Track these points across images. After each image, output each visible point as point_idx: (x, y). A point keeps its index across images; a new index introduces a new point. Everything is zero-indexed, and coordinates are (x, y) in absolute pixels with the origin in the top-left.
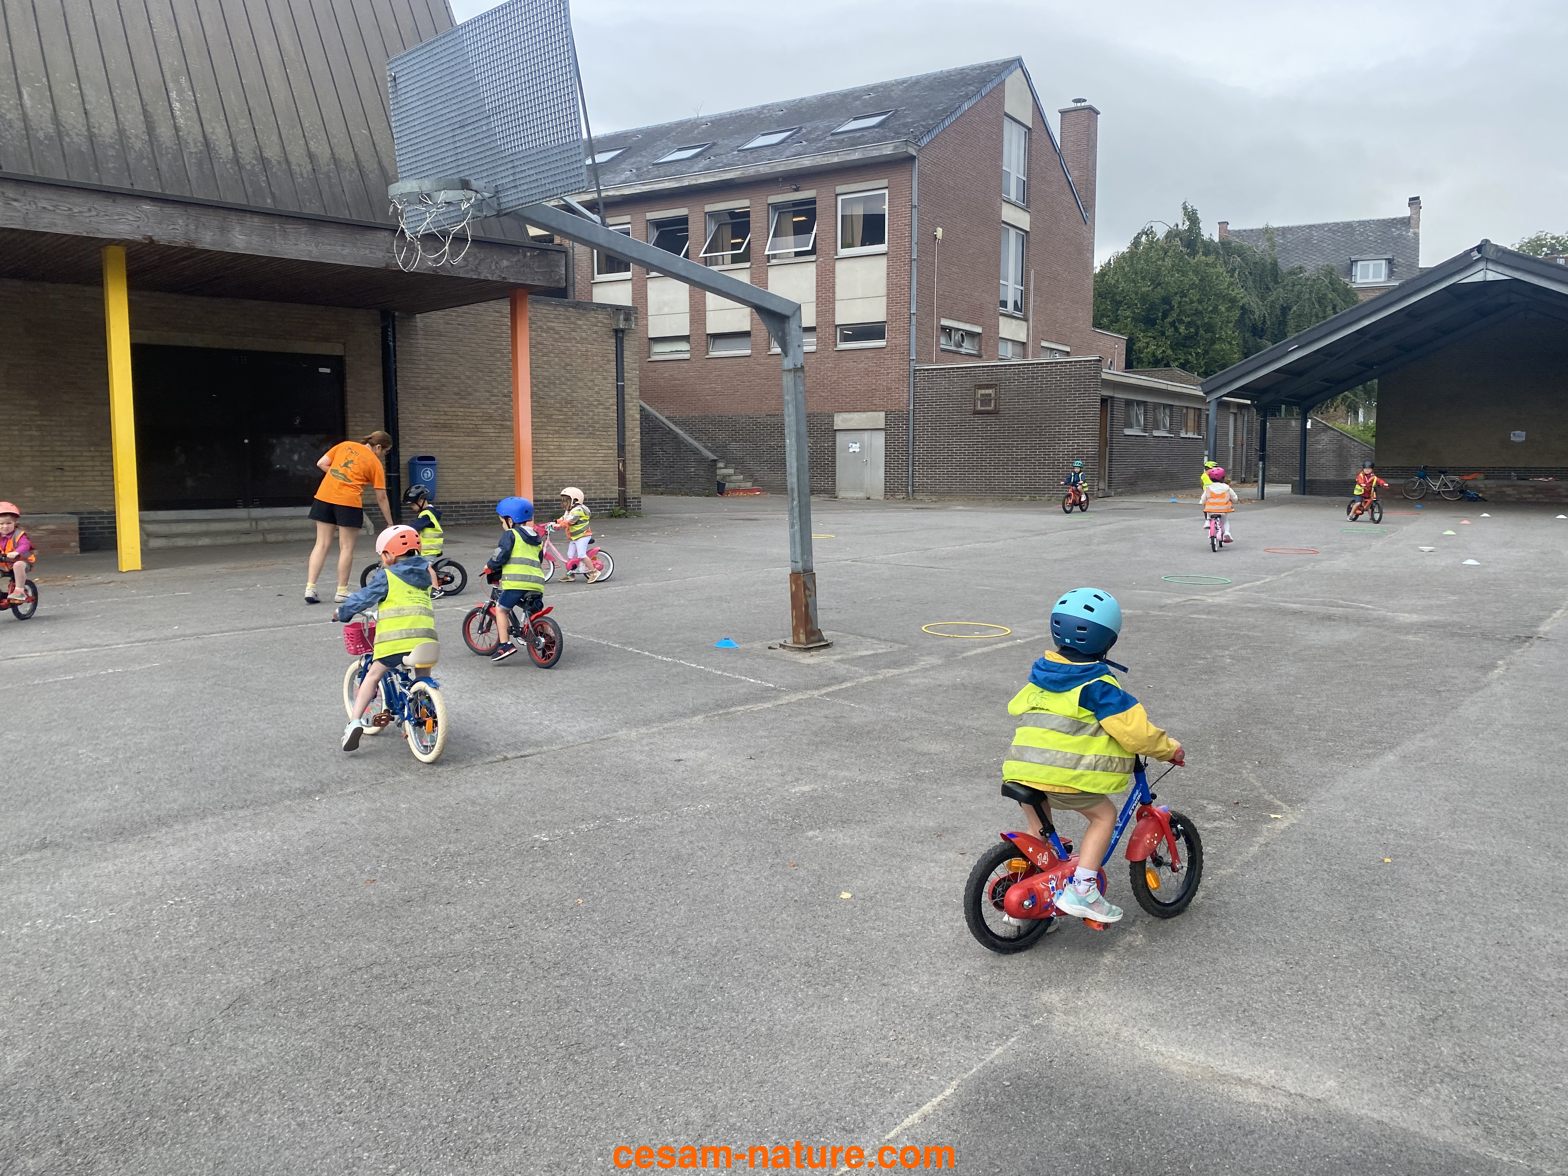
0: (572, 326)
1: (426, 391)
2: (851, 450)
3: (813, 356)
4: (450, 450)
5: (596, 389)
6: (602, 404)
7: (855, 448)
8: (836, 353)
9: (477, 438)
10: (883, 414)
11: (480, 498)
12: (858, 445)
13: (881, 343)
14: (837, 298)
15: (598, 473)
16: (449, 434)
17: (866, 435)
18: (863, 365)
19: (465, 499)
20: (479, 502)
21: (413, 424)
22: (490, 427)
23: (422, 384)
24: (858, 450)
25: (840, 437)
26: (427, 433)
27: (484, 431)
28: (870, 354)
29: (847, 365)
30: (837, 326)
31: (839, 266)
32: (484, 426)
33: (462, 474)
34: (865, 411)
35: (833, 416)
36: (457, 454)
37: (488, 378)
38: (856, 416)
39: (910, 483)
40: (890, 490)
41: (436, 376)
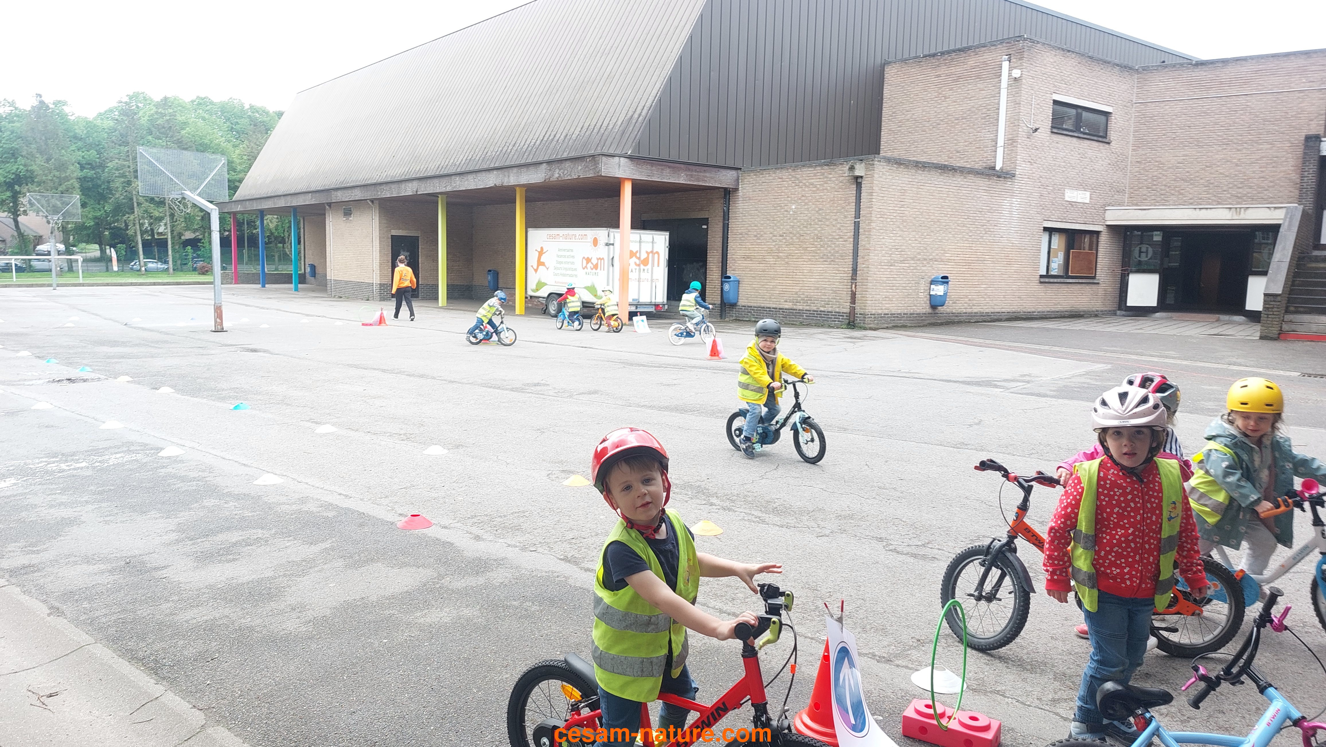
0: (825, 179)
1: (741, 236)
4: (750, 272)
5: (838, 226)
6: (841, 238)
9: (763, 265)
11: (762, 305)
15: (835, 292)
16: (750, 262)
19: (755, 305)
20: (761, 308)
21: (734, 256)
22: (771, 257)
23: (739, 231)
26: (740, 262)
27: (767, 260)
32: (768, 257)
33: (754, 288)
36: (753, 275)
37: (772, 224)
41: (746, 226)
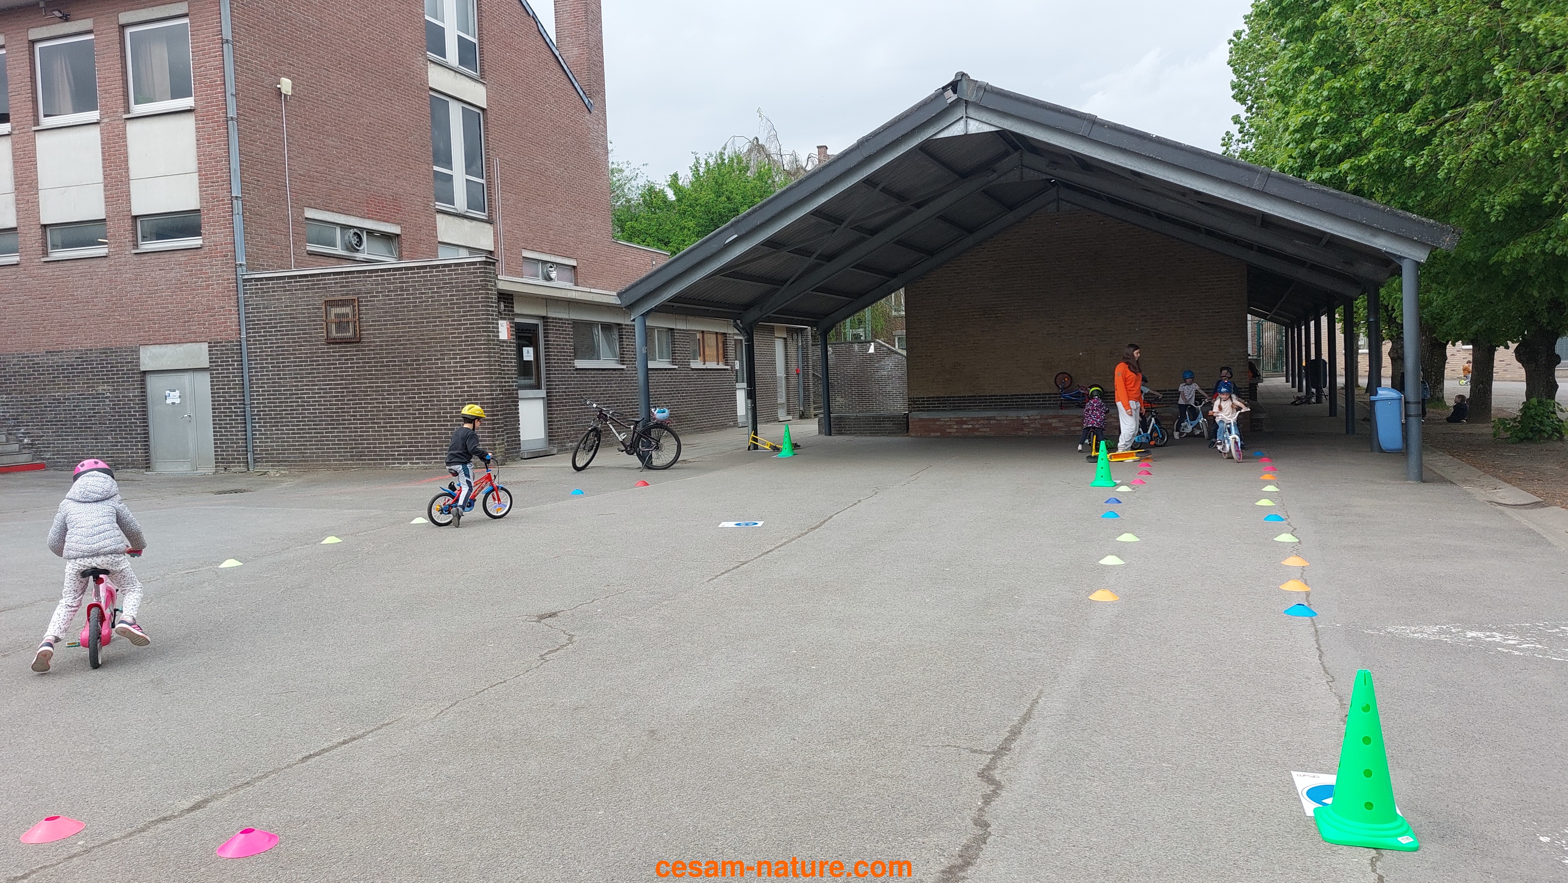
2: (169, 401)
3: (104, 262)
7: (174, 397)
8: (135, 258)
10: (206, 345)
12: (177, 393)
13: (195, 242)
14: (131, 177)
17: (186, 378)
18: (172, 275)
24: (178, 401)
25: (152, 382)
28: (181, 257)
29: (153, 274)
30: (135, 217)
31: (132, 128)
34: (181, 343)
35: (137, 351)
38: (169, 349)
39: (250, 448)
40: (223, 461)
